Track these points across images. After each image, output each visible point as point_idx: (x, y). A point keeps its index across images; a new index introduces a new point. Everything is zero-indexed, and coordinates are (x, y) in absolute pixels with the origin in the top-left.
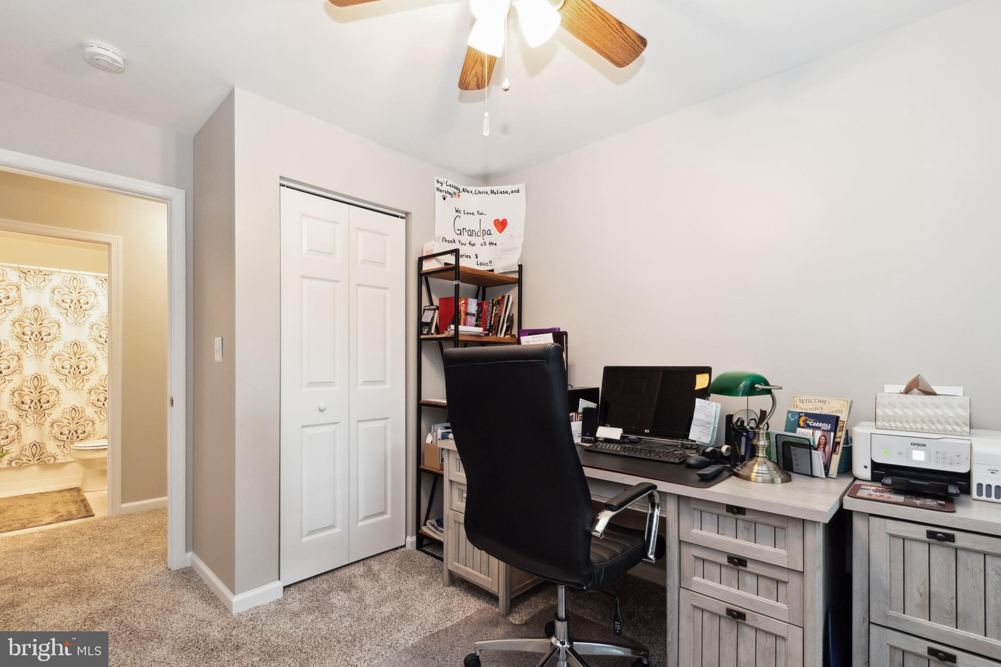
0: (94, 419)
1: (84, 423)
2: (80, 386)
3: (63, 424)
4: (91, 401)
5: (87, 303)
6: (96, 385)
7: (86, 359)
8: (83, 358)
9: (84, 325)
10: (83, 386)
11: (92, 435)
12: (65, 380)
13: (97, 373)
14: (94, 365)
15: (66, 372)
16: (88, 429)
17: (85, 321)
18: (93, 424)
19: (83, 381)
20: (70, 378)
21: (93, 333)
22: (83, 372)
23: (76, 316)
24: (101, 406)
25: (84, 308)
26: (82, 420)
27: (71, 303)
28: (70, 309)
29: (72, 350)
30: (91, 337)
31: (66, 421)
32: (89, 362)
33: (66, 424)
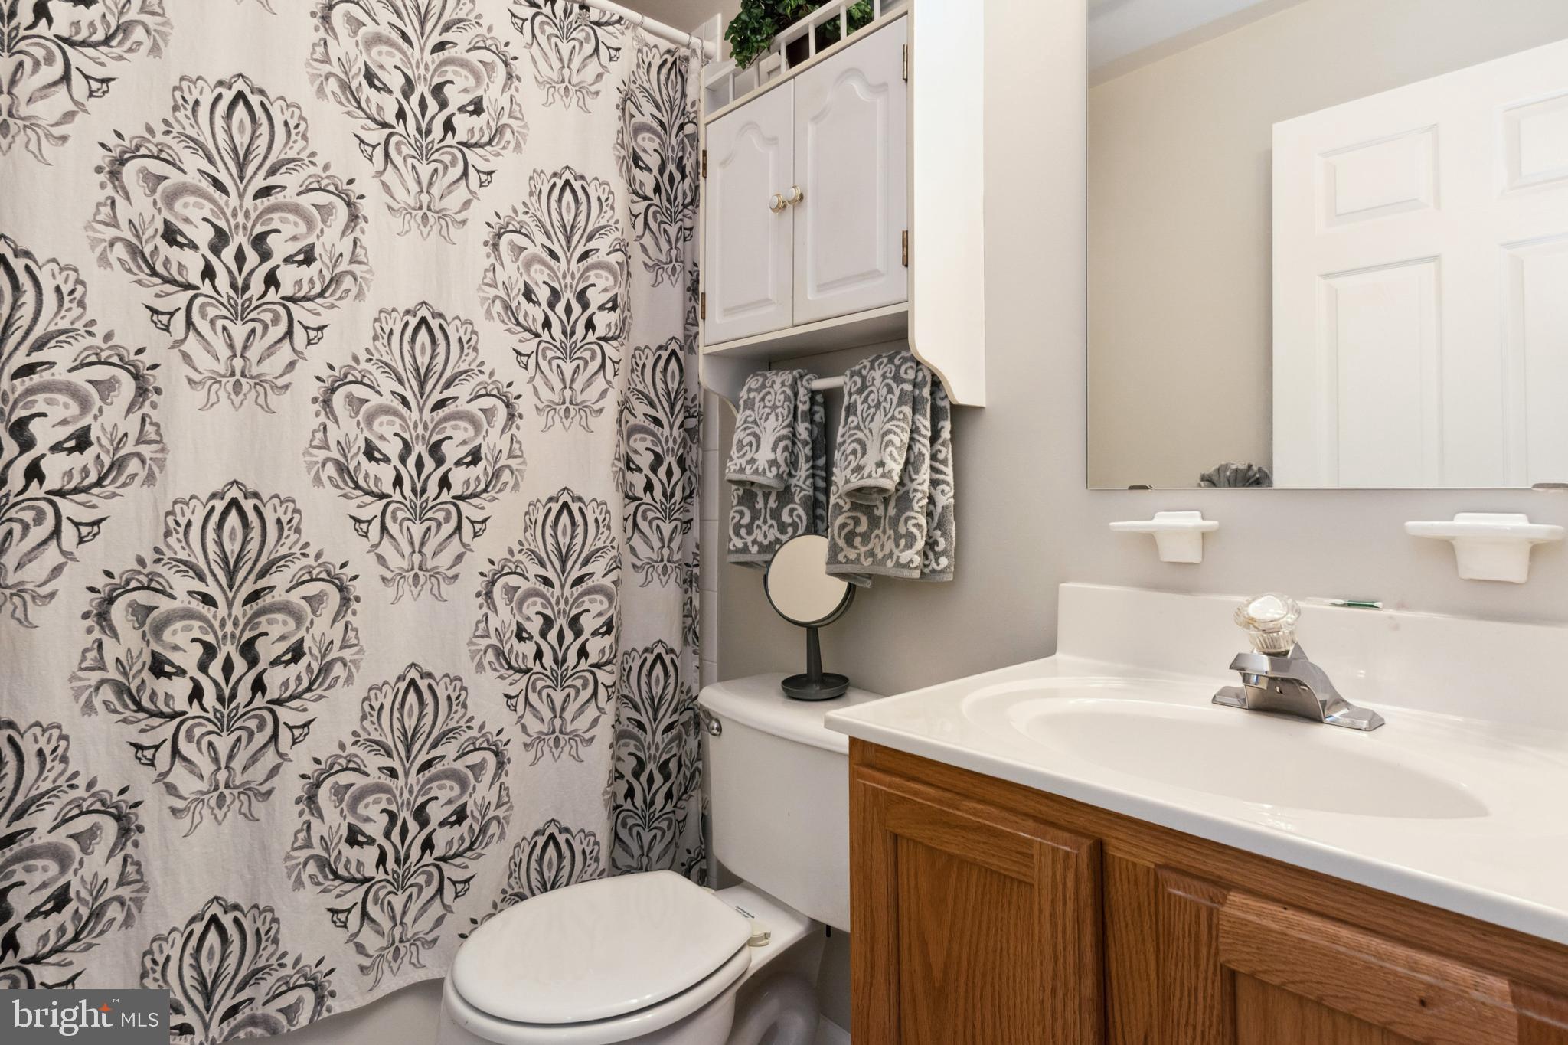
0: (503, 737)
1: (459, 765)
2: (445, 559)
3: (360, 781)
4: (494, 641)
5: (478, 110)
6: (511, 552)
7: (474, 407)
8: (461, 405)
9: (464, 222)
10: (459, 558)
11: (494, 824)
12: (376, 525)
13: (516, 486)
14: (504, 444)
15: (387, 474)
16: (478, 796)
17: (467, 204)
18: (501, 765)
19: (459, 528)
20: (400, 515)
21: (501, 276)
22: (459, 477)
23: (425, 170)
24: (530, 663)
25: (462, 135)
26: (450, 749)
27: (407, 96)
28: (400, 128)
29: (408, 358)
30: (492, 292)
31: (374, 762)
32: (486, 426)
33: (376, 777)
